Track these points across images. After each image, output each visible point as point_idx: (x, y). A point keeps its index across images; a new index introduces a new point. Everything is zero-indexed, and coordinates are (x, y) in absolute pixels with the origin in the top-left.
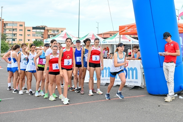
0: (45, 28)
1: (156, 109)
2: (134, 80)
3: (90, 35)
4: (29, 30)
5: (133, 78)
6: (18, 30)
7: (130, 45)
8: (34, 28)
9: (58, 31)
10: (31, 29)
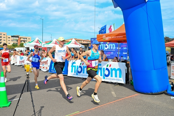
4: (10, 38)
6: (2, 37)
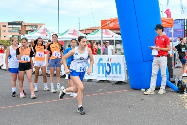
0: (22, 23)
1: (139, 103)
2: (118, 75)
3: (71, 31)
5: (117, 73)
7: (113, 41)
8: (9, 24)
9: (36, 26)
10: (7, 25)
